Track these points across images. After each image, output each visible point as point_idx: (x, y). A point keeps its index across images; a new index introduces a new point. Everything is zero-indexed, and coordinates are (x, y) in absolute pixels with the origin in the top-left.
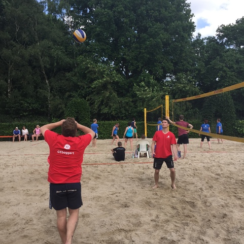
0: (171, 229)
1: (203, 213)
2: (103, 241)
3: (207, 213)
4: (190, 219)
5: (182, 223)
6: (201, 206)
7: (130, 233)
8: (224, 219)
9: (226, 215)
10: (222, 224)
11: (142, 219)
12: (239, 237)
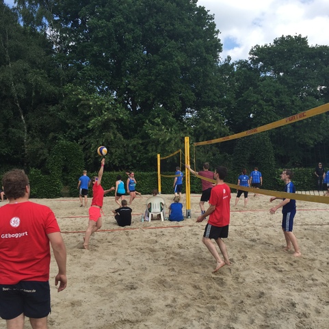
0: (193, 316)
1: (233, 292)
3: (239, 291)
4: (217, 301)
5: (207, 308)
6: (232, 283)
7: (137, 325)
8: (261, 299)
9: (263, 293)
10: (258, 306)
11: (154, 305)
12: (279, 322)
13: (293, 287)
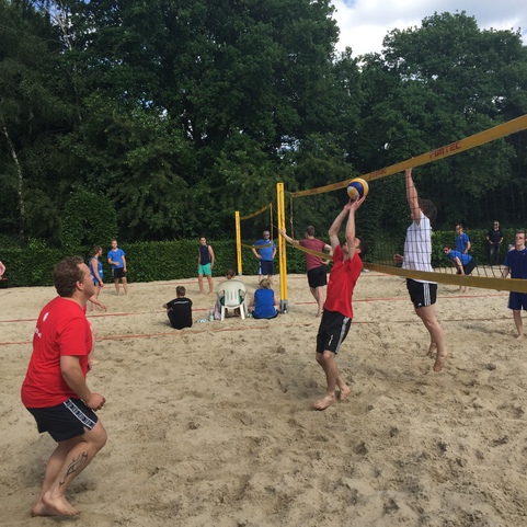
0: (285, 468)
1: (350, 429)
2: (138, 506)
3: (359, 428)
4: (323, 444)
5: (309, 455)
7: (197, 485)
9: (396, 430)
10: (387, 450)
13: (444, 419)
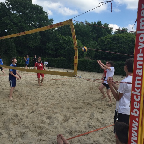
13: (18, 108)
